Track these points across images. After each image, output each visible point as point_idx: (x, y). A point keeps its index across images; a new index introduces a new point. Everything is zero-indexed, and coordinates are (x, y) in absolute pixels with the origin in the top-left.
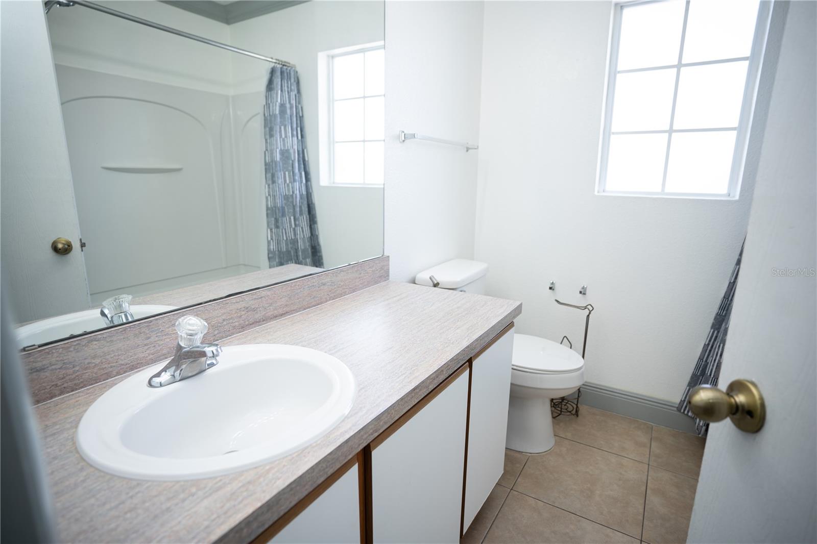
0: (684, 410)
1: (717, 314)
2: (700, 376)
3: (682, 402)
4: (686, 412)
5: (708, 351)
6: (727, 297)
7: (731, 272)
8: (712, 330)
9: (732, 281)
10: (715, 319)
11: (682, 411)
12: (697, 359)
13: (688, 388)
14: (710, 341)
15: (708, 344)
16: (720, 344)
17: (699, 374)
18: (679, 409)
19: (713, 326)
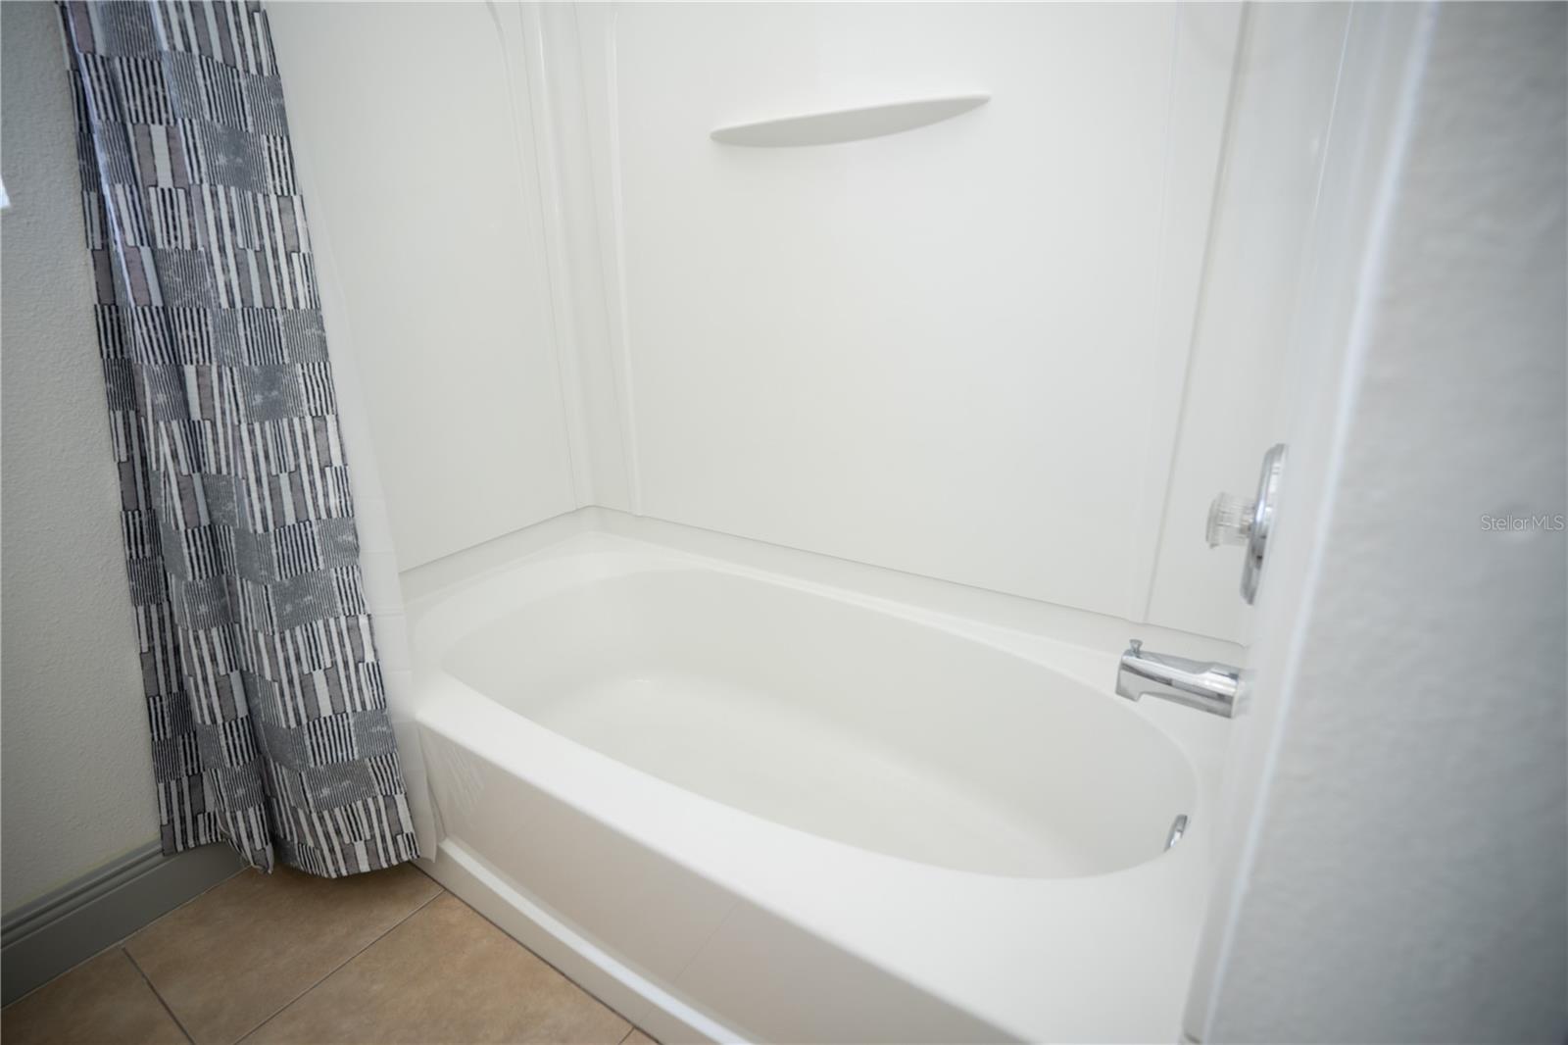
0: (185, 842)
1: (130, 561)
2: (174, 737)
3: (168, 830)
4: (191, 843)
5: (160, 666)
6: (134, 507)
7: (106, 433)
8: (141, 609)
9: (124, 458)
10: (132, 574)
11: (180, 848)
12: (142, 702)
13: (161, 786)
14: (150, 638)
15: (152, 649)
16: (195, 631)
17: (168, 736)
18: (168, 851)
19: (137, 598)
